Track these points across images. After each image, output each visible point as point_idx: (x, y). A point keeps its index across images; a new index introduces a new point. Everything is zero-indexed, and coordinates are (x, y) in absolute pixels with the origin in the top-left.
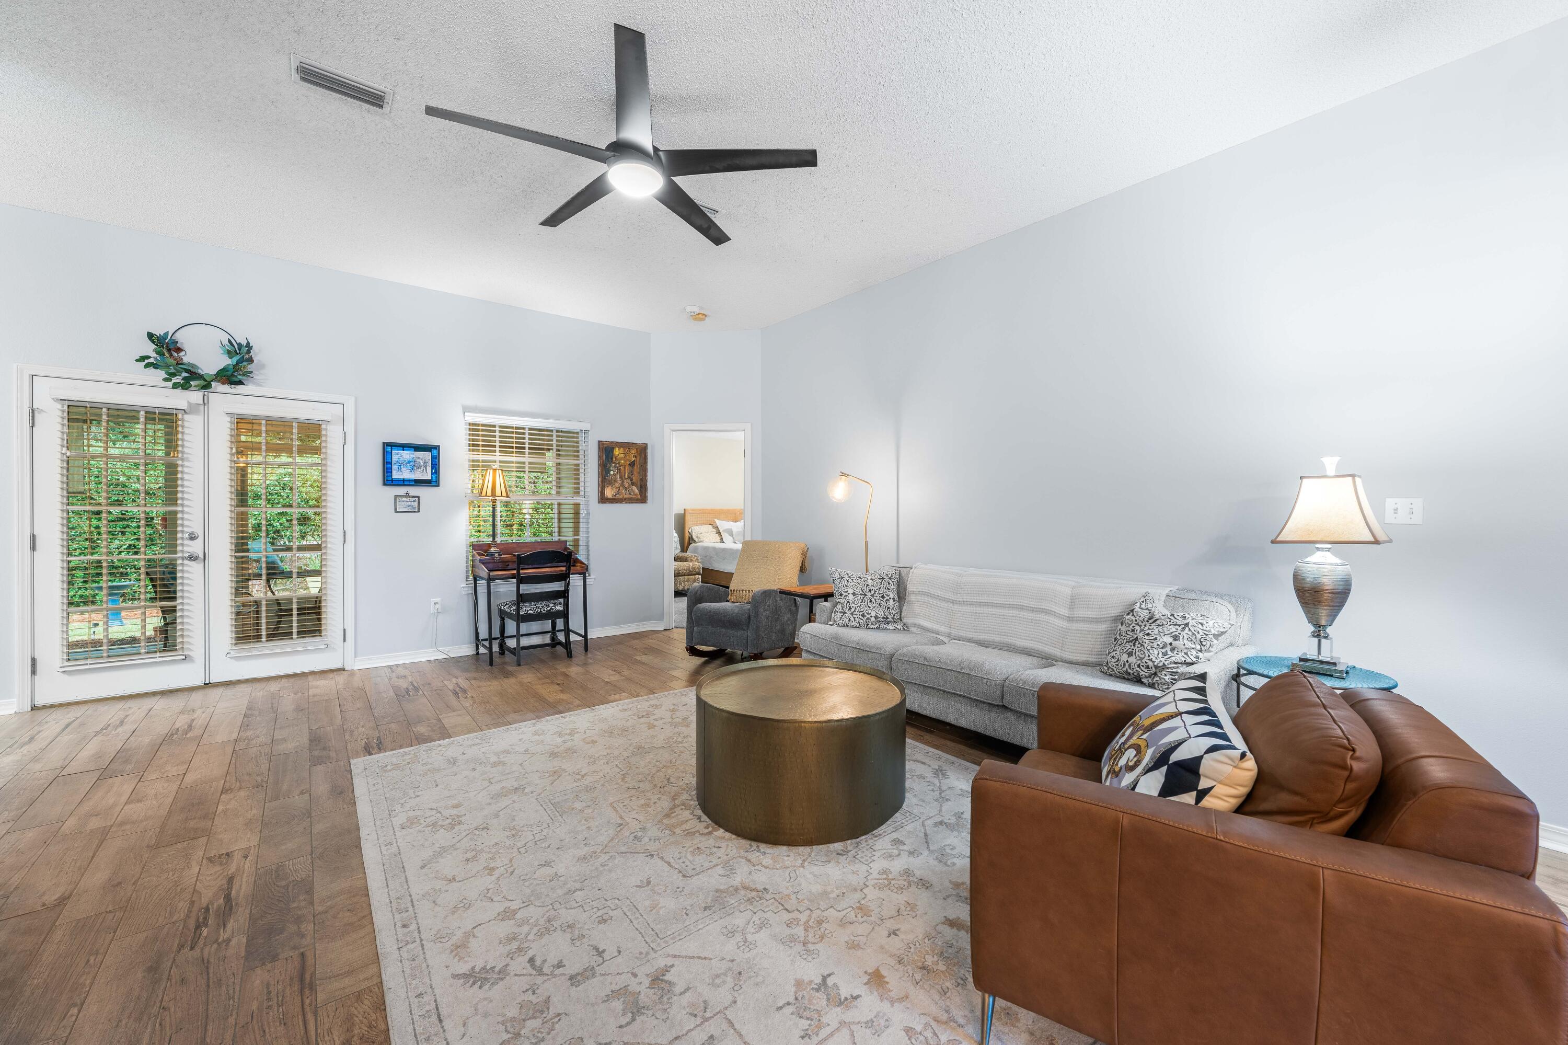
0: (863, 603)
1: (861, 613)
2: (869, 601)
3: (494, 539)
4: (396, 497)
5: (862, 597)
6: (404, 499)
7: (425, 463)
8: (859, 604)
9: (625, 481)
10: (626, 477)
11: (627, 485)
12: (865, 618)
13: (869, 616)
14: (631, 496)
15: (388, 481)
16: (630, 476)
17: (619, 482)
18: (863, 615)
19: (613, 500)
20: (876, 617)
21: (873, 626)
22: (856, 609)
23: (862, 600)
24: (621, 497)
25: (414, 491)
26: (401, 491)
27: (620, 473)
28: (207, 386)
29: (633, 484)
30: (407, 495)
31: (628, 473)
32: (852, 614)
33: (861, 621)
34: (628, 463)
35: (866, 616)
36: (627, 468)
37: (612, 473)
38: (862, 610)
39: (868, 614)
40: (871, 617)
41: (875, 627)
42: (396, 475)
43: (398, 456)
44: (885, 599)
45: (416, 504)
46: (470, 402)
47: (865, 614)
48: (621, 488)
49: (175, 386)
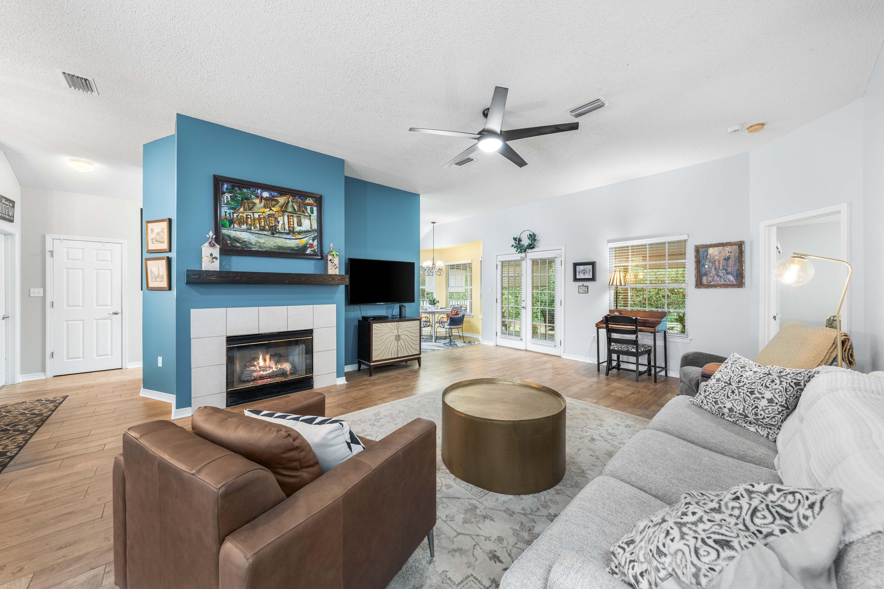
0: (722, 391)
1: (714, 400)
2: (730, 391)
3: (617, 308)
4: (579, 286)
5: (724, 384)
6: (582, 287)
7: (589, 270)
8: (717, 391)
9: (720, 271)
10: (721, 268)
11: (721, 275)
12: (718, 406)
13: (722, 406)
14: (726, 283)
15: (576, 279)
16: (725, 267)
17: (714, 272)
18: (716, 402)
19: (709, 286)
20: (731, 410)
21: (729, 418)
22: (710, 393)
23: (723, 388)
24: (716, 283)
25: (586, 283)
26: (581, 283)
27: (715, 266)
28: (525, 251)
29: (728, 273)
30: (583, 286)
31: (723, 266)
32: (705, 397)
33: (713, 407)
34: (722, 258)
35: (718, 404)
36: (721, 262)
37: (707, 266)
38: (716, 397)
39: (722, 403)
40: (725, 407)
41: (732, 420)
42: (578, 277)
43: (580, 268)
44: (754, 396)
45: (586, 290)
46: (611, 237)
47: (719, 402)
48: (716, 277)
49: (519, 253)
